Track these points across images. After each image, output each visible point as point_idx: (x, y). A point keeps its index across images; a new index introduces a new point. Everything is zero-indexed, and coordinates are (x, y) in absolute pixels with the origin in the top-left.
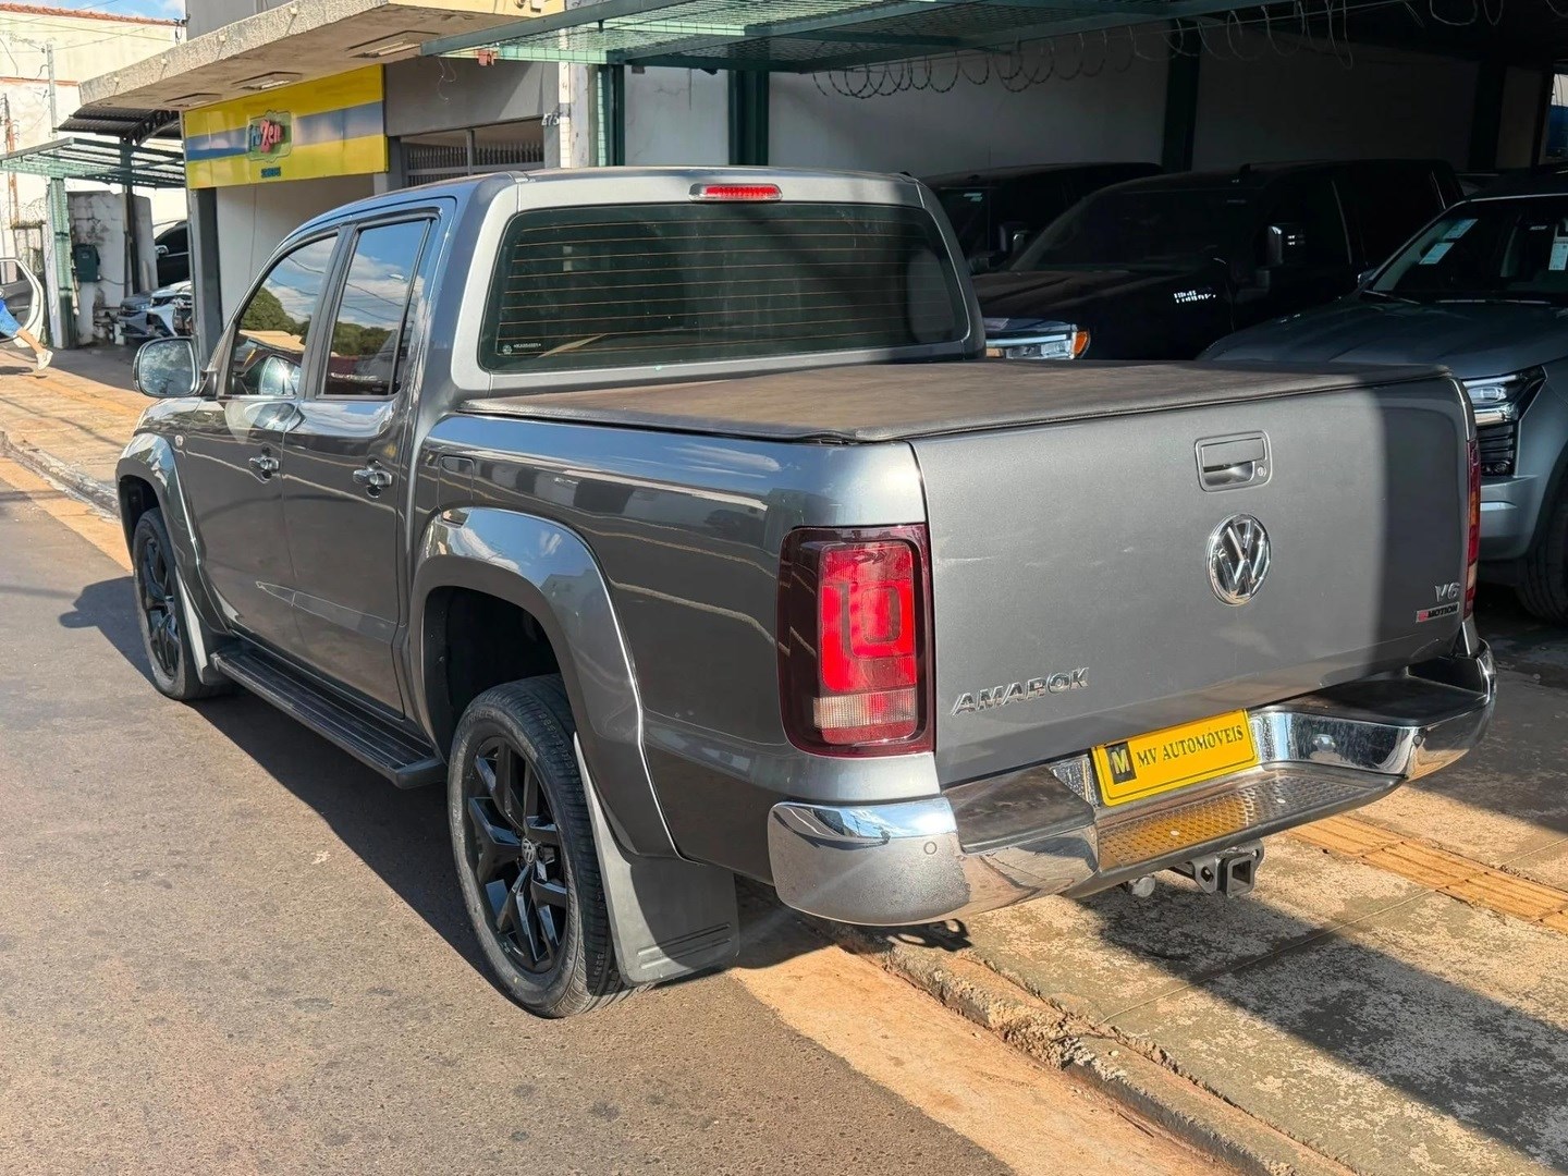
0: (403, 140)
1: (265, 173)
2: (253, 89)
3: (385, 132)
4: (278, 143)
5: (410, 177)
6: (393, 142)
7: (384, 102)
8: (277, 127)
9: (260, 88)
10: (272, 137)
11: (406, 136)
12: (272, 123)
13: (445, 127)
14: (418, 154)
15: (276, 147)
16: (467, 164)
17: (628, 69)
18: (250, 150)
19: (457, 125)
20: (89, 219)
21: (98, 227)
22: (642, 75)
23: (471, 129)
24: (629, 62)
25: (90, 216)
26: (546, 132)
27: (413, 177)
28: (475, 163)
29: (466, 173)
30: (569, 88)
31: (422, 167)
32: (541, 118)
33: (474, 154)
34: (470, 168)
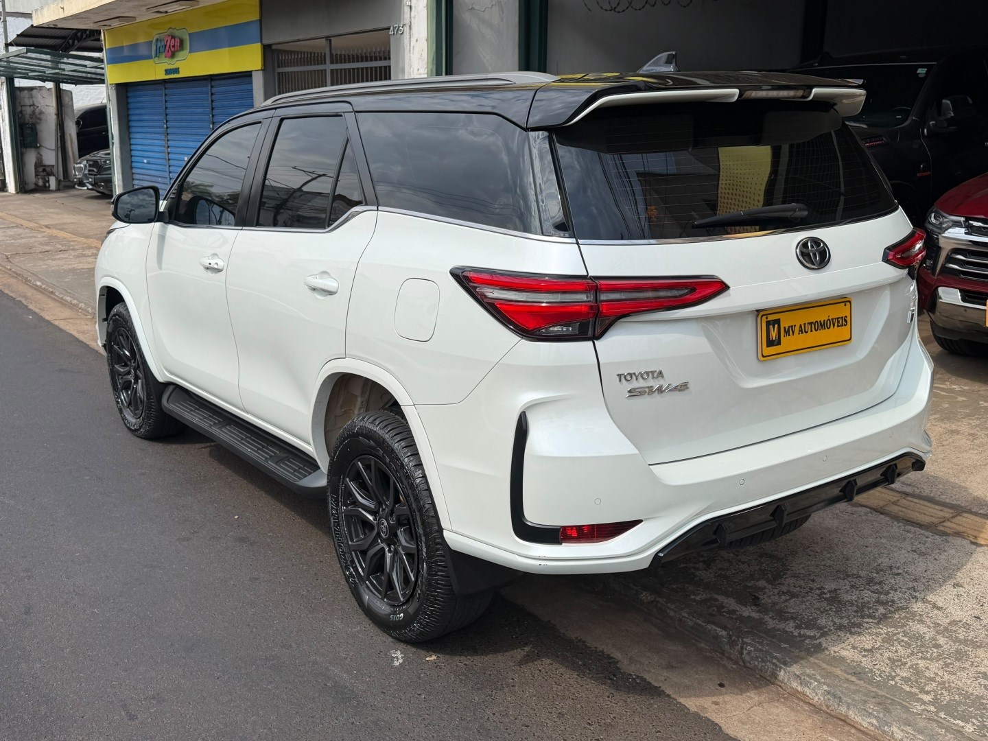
0: (274, 47)
1: (168, 72)
2: (161, 12)
3: (261, 41)
4: (177, 51)
5: (279, 73)
6: (267, 49)
7: (261, 21)
8: (178, 40)
9: (166, 12)
10: (173, 46)
11: (275, 44)
12: (173, 37)
13: (309, 37)
14: (284, 57)
15: (177, 54)
16: (325, 63)
18: (156, 56)
19: (315, 36)
20: (30, 106)
21: (37, 111)
23: (328, 38)
25: (31, 103)
26: (392, 39)
27: (282, 73)
28: (332, 62)
29: (325, 70)
30: (411, 7)
31: (285, 67)
32: (389, 29)
33: (331, 54)
34: (329, 67)
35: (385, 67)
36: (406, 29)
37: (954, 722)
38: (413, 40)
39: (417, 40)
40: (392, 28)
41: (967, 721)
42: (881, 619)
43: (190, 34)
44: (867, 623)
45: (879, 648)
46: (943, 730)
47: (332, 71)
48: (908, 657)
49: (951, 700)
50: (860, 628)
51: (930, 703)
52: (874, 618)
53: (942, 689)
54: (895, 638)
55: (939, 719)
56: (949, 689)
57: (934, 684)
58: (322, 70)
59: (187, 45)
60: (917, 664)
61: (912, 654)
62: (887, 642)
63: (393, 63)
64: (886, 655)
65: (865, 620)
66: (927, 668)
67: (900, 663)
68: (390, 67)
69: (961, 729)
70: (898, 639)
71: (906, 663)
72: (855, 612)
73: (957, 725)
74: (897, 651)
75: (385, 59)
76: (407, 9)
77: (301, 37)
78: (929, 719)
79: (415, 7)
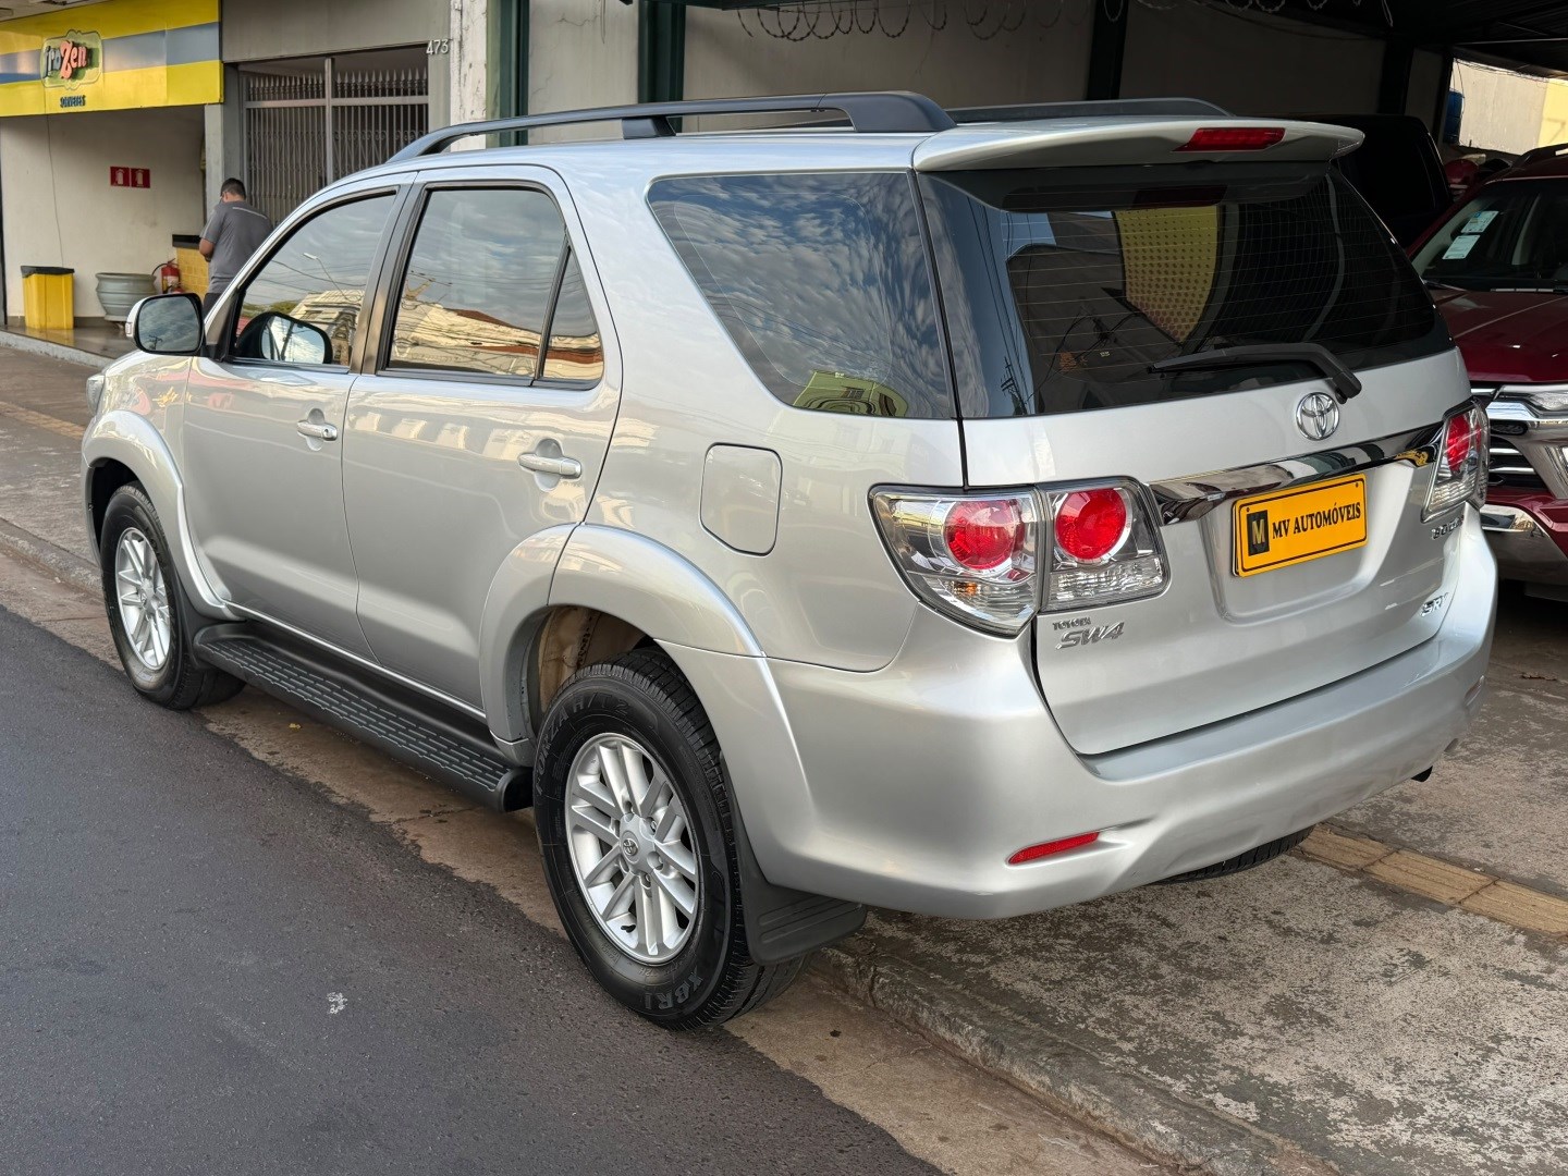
0: (241, 68)
1: (65, 102)
3: (221, 58)
4: (83, 68)
5: (249, 110)
6: (230, 69)
7: (220, 24)
8: (82, 50)
10: (75, 61)
11: (244, 63)
12: (76, 45)
13: (296, 52)
14: (258, 84)
15: (80, 72)
16: (324, 96)
18: (47, 76)
19: (314, 52)
23: (331, 56)
26: (431, 60)
27: (254, 110)
28: (335, 95)
29: (325, 107)
30: (462, 11)
31: (264, 99)
32: (426, 45)
33: (335, 84)
34: (329, 102)
35: (420, 106)
36: (454, 46)
37: (1160, 1079)
38: (465, 68)
39: (470, 66)
40: (430, 45)
41: (1178, 1079)
42: (1082, 940)
44: (1062, 945)
45: (1071, 980)
46: (1142, 1090)
47: (335, 108)
48: (1112, 991)
49: (1162, 1049)
50: (1050, 952)
51: (1131, 1053)
52: (1073, 937)
53: (1151, 1035)
54: (1098, 965)
55: (1139, 1075)
56: (1162, 1036)
57: (1142, 1028)
58: (318, 107)
59: (99, 57)
60: (1123, 1001)
61: (1119, 987)
62: (1085, 970)
63: (432, 100)
64: (1081, 988)
65: (1061, 941)
66: (1136, 1006)
67: (1097, 1000)
68: (422, 110)
69: (1167, 1088)
70: (1101, 966)
71: (1106, 999)
72: (1049, 929)
73: (1164, 1083)
74: (1096, 984)
75: (420, 93)
76: (455, 16)
77: (284, 52)
78: (1126, 1075)
79: (468, 13)
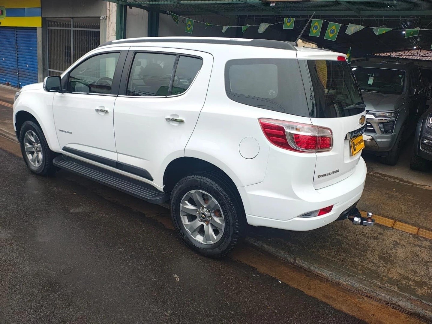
0: (46, 19)
3: (41, 16)
5: (48, 29)
6: (44, 20)
7: (41, 8)
11: (48, 18)
13: (63, 16)
14: (51, 23)
16: (70, 27)
17: (128, 7)
19: (68, 16)
22: (131, 9)
23: (72, 18)
24: (129, 5)
26: (101, 21)
27: (50, 29)
28: (73, 27)
29: (70, 30)
30: (109, 10)
31: (53, 27)
32: (100, 17)
33: (73, 25)
34: (72, 29)
35: (97, 31)
36: (108, 18)
38: (110, 23)
39: (112, 23)
40: (101, 17)
43: (6, 9)
47: (73, 30)
59: (5, 13)
63: (101, 30)
68: (99, 32)
76: (108, 11)
77: (60, 16)
79: (111, 11)
